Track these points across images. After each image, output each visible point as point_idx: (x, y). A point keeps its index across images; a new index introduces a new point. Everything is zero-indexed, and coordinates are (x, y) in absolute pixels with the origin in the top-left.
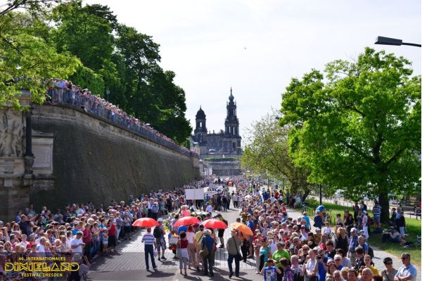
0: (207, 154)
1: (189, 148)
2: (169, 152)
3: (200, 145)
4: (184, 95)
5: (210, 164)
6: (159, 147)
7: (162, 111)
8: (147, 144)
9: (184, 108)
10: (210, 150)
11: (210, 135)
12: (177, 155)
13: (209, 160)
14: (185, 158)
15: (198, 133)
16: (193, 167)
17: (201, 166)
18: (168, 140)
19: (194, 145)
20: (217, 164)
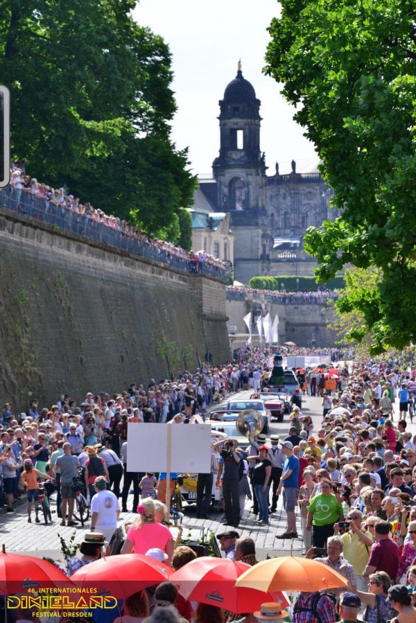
0: (265, 258)
1: (185, 243)
2: (112, 266)
3: (237, 221)
4: (167, 62)
5: (275, 300)
6: (79, 250)
7: (89, 124)
8: (44, 245)
9: (165, 105)
10: (278, 242)
11: (278, 180)
12: (142, 272)
13: (269, 286)
14: (172, 281)
15: (230, 174)
16: (201, 316)
17: (232, 308)
18: (111, 221)
19: (211, 223)
20: (303, 301)
